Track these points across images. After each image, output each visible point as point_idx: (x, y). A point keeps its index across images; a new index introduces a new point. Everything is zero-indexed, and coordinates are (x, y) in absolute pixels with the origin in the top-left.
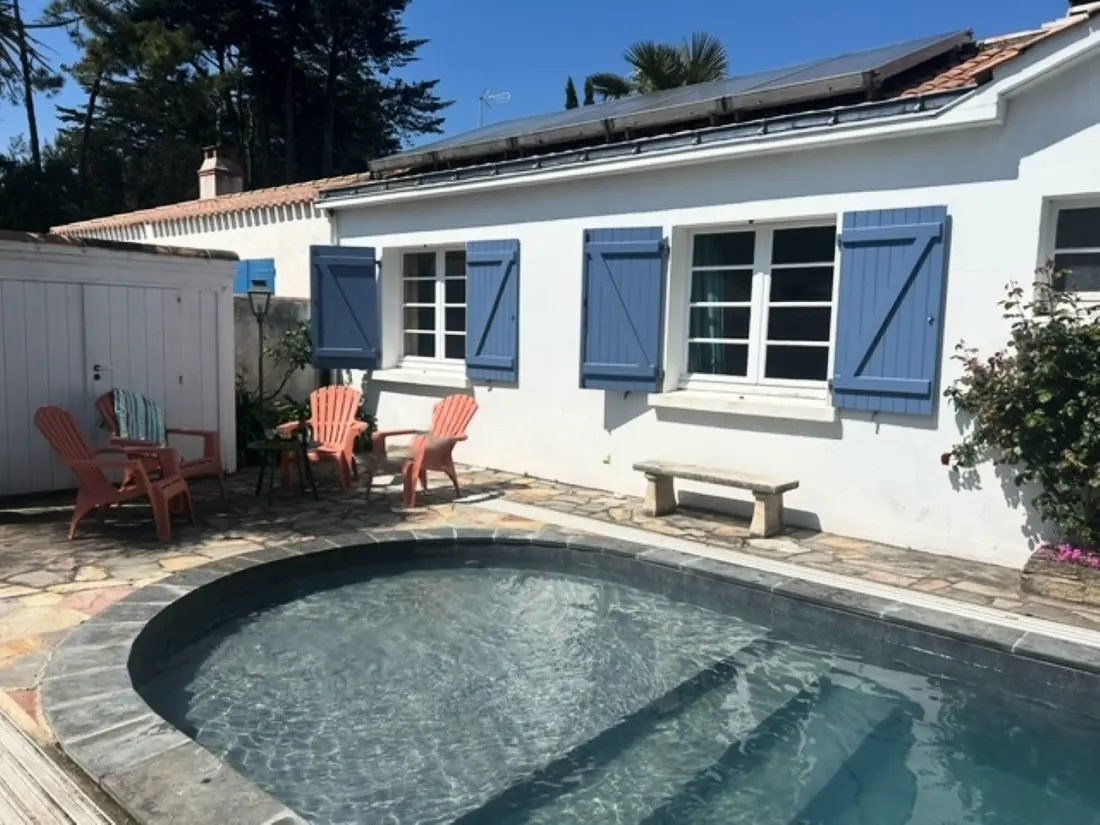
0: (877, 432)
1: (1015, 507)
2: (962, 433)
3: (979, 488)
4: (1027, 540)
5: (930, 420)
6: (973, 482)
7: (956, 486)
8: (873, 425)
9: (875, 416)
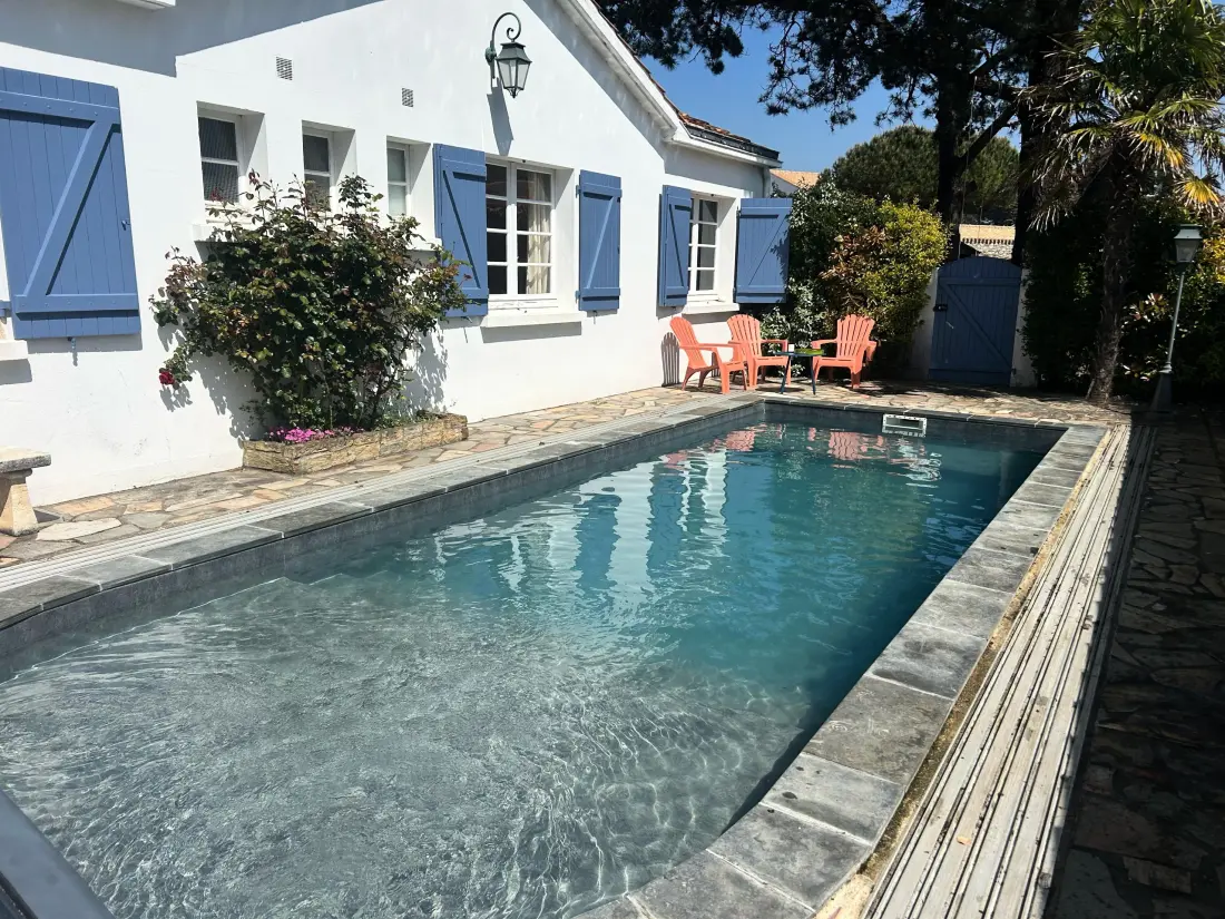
0: (75, 364)
1: (223, 413)
2: (167, 349)
3: (190, 403)
4: (236, 440)
5: (131, 340)
6: (184, 398)
7: (170, 406)
8: (69, 355)
9: (70, 343)
